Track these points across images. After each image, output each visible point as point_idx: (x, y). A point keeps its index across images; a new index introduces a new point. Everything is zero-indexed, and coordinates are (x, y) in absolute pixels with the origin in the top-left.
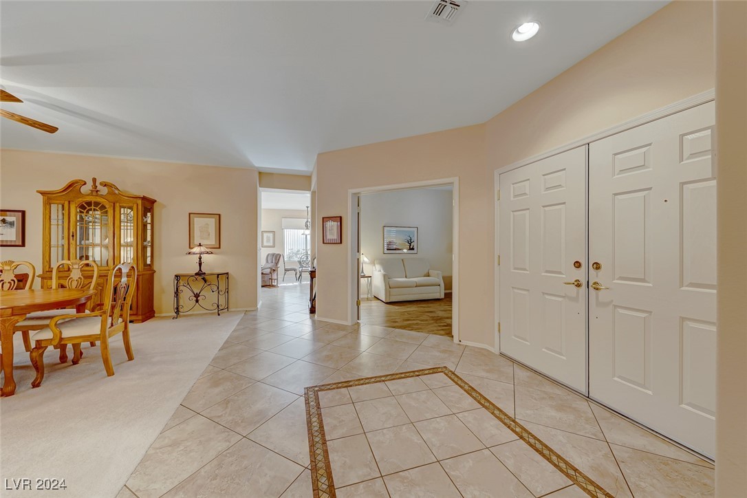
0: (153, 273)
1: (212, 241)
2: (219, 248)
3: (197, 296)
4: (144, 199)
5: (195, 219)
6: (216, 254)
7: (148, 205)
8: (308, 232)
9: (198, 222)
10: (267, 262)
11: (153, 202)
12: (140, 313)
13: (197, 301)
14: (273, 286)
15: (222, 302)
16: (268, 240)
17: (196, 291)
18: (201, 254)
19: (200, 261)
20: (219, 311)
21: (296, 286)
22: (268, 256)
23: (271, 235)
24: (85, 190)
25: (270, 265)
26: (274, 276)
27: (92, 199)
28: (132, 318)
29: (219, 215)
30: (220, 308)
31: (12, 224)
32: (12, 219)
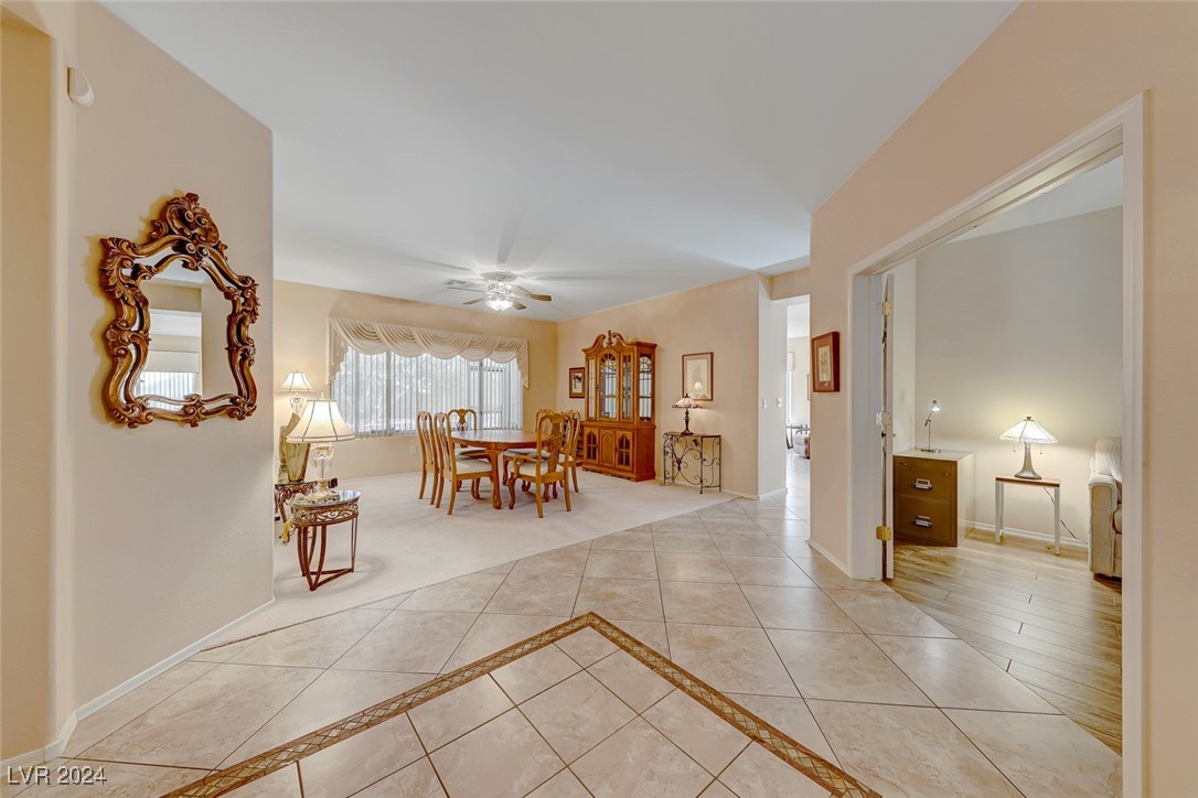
0: (654, 431)
1: (704, 390)
2: (712, 400)
3: (679, 462)
4: (639, 345)
5: (688, 361)
6: (706, 408)
7: (646, 351)
9: (690, 364)
11: (653, 346)
12: (635, 471)
13: (679, 469)
15: (709, 475)
17: (679, 455)
18: (687, 408)
19: (687, 417)
20: (703, 488)
24: (605, 343)
27: (607, 352)
28: (629, 475)
29: (712, 354)
30: (705, 484)
31: (580, 379)
32: (580, 375)
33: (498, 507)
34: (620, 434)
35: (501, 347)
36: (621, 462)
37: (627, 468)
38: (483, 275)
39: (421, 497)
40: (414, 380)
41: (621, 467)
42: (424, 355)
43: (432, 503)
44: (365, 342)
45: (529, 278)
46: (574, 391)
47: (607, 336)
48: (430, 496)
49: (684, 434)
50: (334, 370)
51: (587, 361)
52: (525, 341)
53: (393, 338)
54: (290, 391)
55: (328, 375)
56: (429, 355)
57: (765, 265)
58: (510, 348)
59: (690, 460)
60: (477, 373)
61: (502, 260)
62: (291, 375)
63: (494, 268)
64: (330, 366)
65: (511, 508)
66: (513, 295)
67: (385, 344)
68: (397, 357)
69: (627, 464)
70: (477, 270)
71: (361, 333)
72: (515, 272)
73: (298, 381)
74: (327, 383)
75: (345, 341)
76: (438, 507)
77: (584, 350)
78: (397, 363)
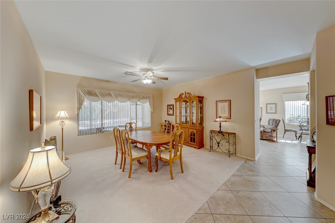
0: (203, 128)
1: (227, 115)
2: (230, 119)
3: (218, 143)
4: (199, 97)
5: (219, 103)
6: (228, 122)
7: (201, 99)
8: (308, 103)
9: (220, 105)
10: (269, 124)
11: (203, 98)
12: (198, 145)
13: (218, 146)
14: (273, 141)
15: (232, 149)
16: (271, 109)
17: (218, 141)
18: (220, 122)
19: (220, 125)
20: (230, 154)
21: (295, 145)
22: (269, 120)
23: (273, 106)
24: (183, 96)
25: (271, 127)
26: (274, 134)
27: (185, 100)
28: (195, 146)
29: (230, 100)
30: (230, 153)
31: (171, 109)
32: (171, 107)
33: (151, 171)
34: (191, 130)
35: (143, 98)
36: (191, 141)
37: (194, 144)
38: (140, 69)
39: (116, 164)
40: (112, 108)
41: (191, 143)
42: (115, 102)
43: (121, 168)
44: (92, 97)
45: (159, 71)
46: (169, 113)
47: (184, 94)
48: (120, 163)
49: (219, 132)
50: (79, 108)
51: (176, 102)
52: (152, 95)
53: (103, 95)
54: (59, 118)
55: (76, 110)
56: (118, 102)
57: (256, 65)
58: (146, 98)
59: (223, 142)
60: (135, 106)
61: (150, 62)
62: (59, 112)
63: (146, 66)
64: (77, 107)
65: (156, 171)
66: (152, 77)
67: (100, 98)
68: (105, 102)
69: (194, 142)
70: (138, 67)
71: (90, 94)
72: (154, 68)
73: (62, 114)
74: (76, 114)
75: (83, 97)
76: (123, 171)
77: (175, 99)
78: (105, 105)
